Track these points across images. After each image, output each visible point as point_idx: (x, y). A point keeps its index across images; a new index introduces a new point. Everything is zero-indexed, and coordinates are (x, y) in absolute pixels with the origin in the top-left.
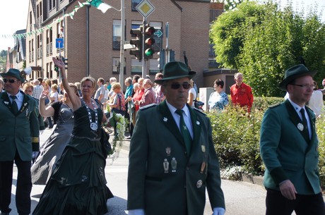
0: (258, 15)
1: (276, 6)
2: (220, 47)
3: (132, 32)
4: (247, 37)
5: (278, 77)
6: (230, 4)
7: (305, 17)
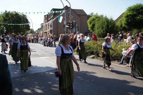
1: (103, 16)
2: (90, 26)
3: (68, 23)
4: (96, 24)
5: (103, 33)
6: (92, 16)
7: (109, 19)
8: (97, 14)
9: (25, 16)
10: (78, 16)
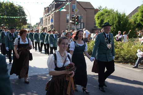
0: (108, 13)
1: (113, 10)
2: (97, 22)
3: (72, 17)
4: (105, 19)
5: (114, 31)
6: (100, 10)
7: (121, 14)
8: (106, 7)
9: (22, 8)
10: (84, 10)
